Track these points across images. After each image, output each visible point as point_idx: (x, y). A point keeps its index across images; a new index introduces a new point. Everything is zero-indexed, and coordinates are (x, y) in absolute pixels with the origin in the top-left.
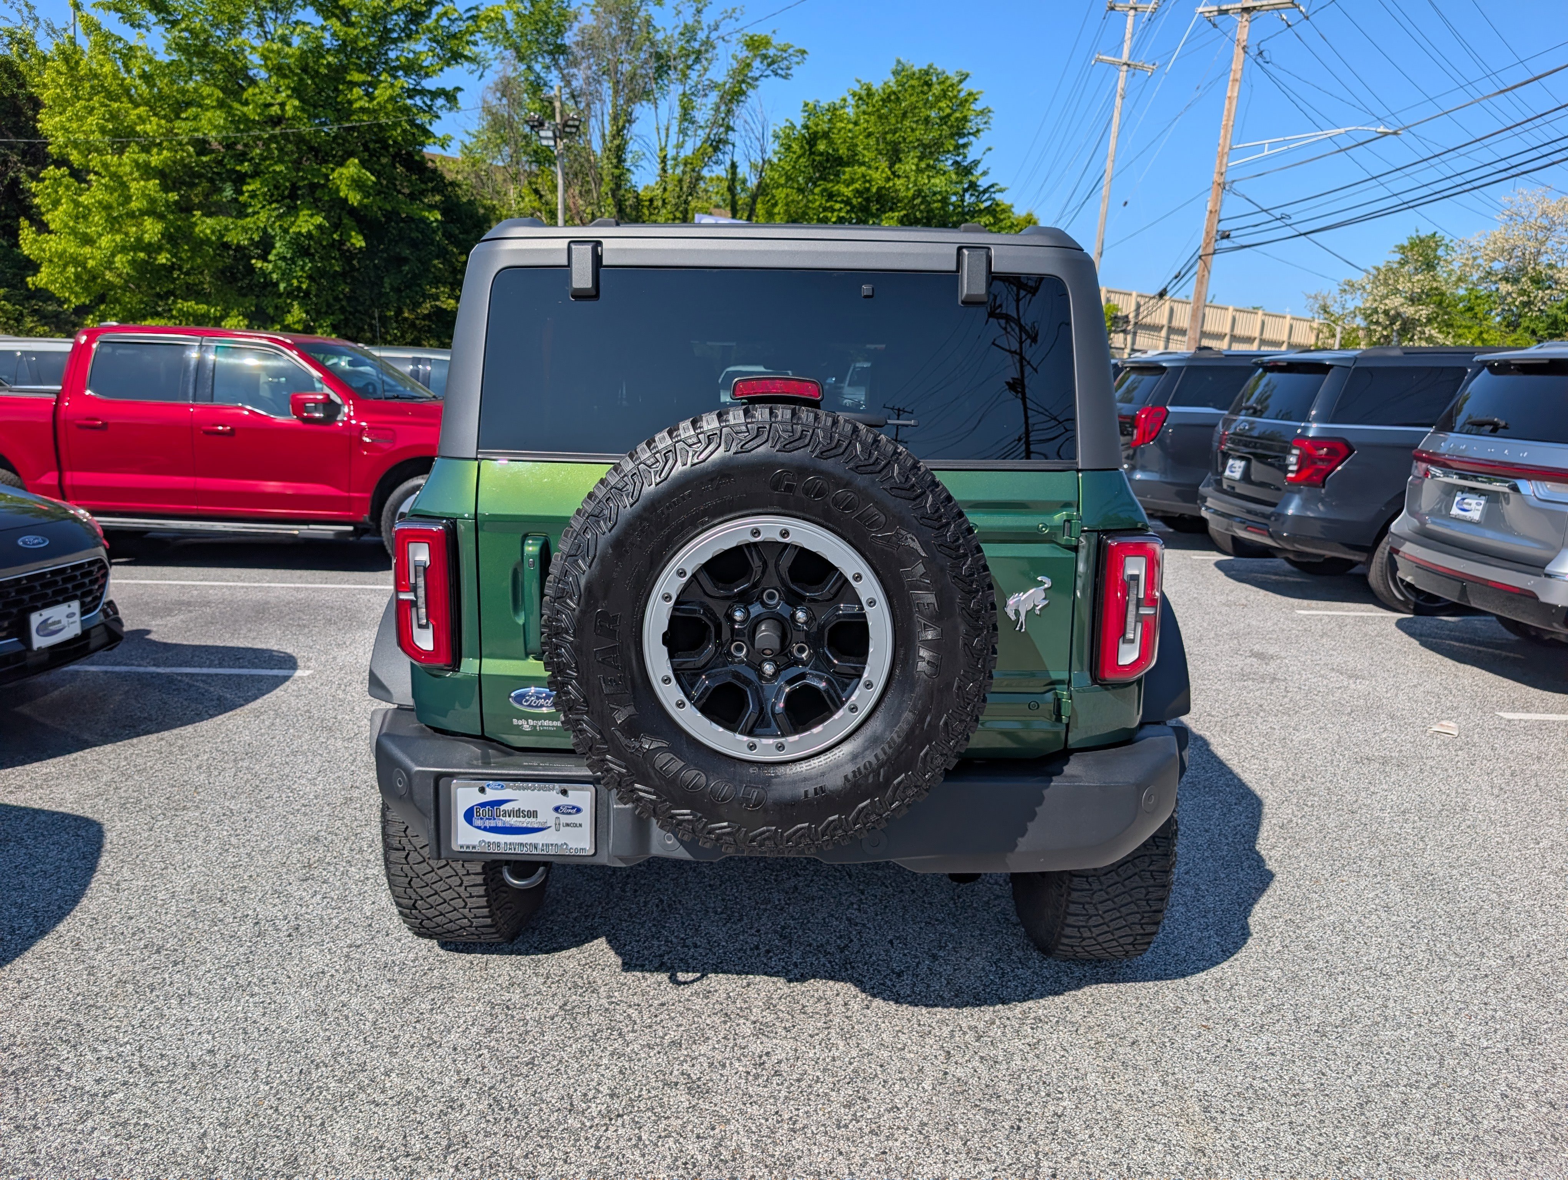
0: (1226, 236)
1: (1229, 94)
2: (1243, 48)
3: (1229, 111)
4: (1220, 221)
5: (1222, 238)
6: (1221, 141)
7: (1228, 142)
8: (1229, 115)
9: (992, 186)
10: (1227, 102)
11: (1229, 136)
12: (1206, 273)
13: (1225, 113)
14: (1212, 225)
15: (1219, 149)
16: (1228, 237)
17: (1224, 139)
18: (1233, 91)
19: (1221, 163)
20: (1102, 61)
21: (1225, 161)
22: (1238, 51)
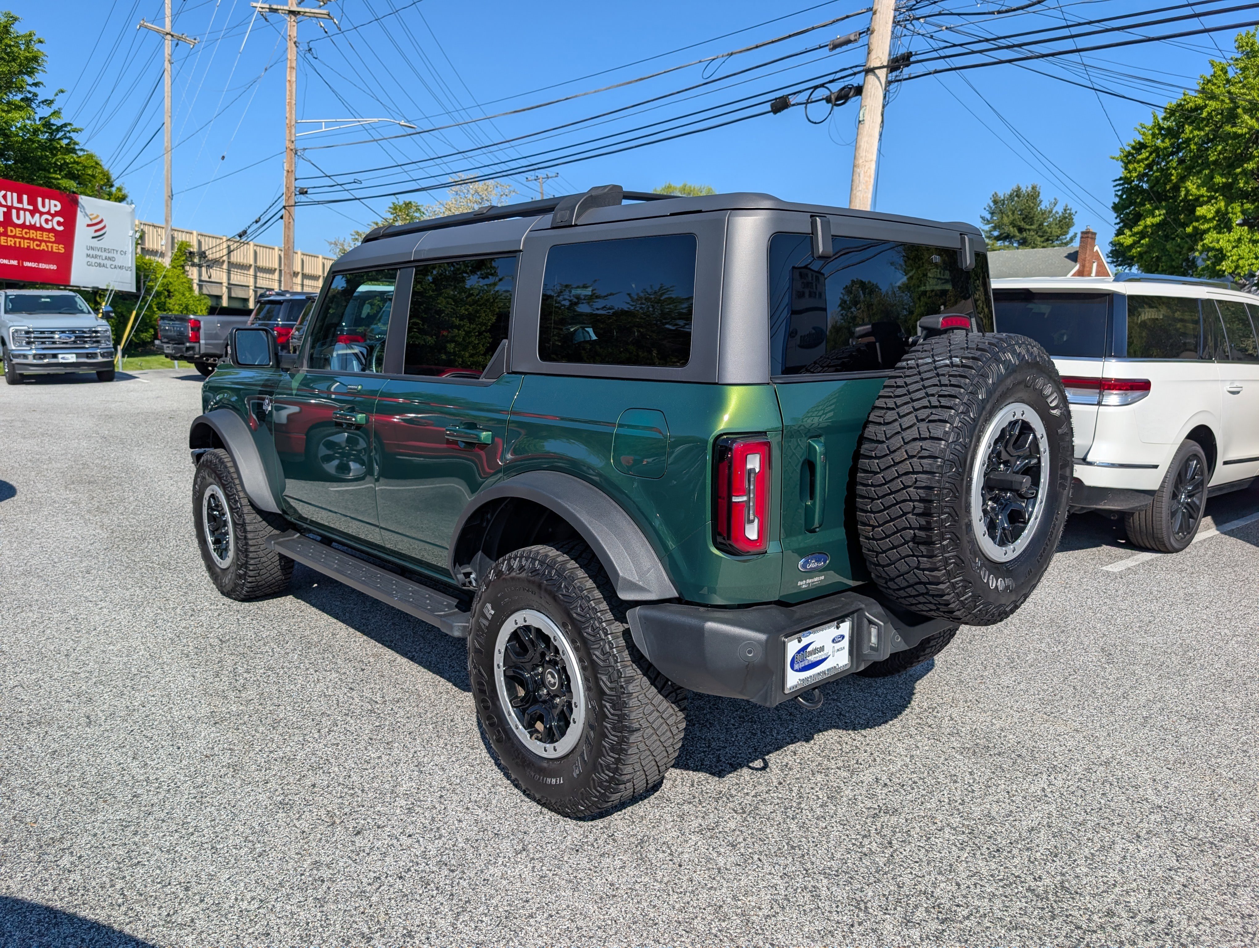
0: (303, 192)
1: (289, 78)
2: (295, 43)
3: (291, 91)
4: (296, 179)
5: (301, 193)
6: (288, 115)
7: (294, 116)
8: (291, 95)
9: (65, 125)
10: (288, 84)
11: (293, 112)
12: (291, 220)
13: (288, 93)
14: (291, 182)
15: (287, 121)
16: (306, 192)
17: (291, 114)
18: (291, 76)
19: (290, 132)
20: (146, 27)
21: (293, 131)
22: (291, 44)
